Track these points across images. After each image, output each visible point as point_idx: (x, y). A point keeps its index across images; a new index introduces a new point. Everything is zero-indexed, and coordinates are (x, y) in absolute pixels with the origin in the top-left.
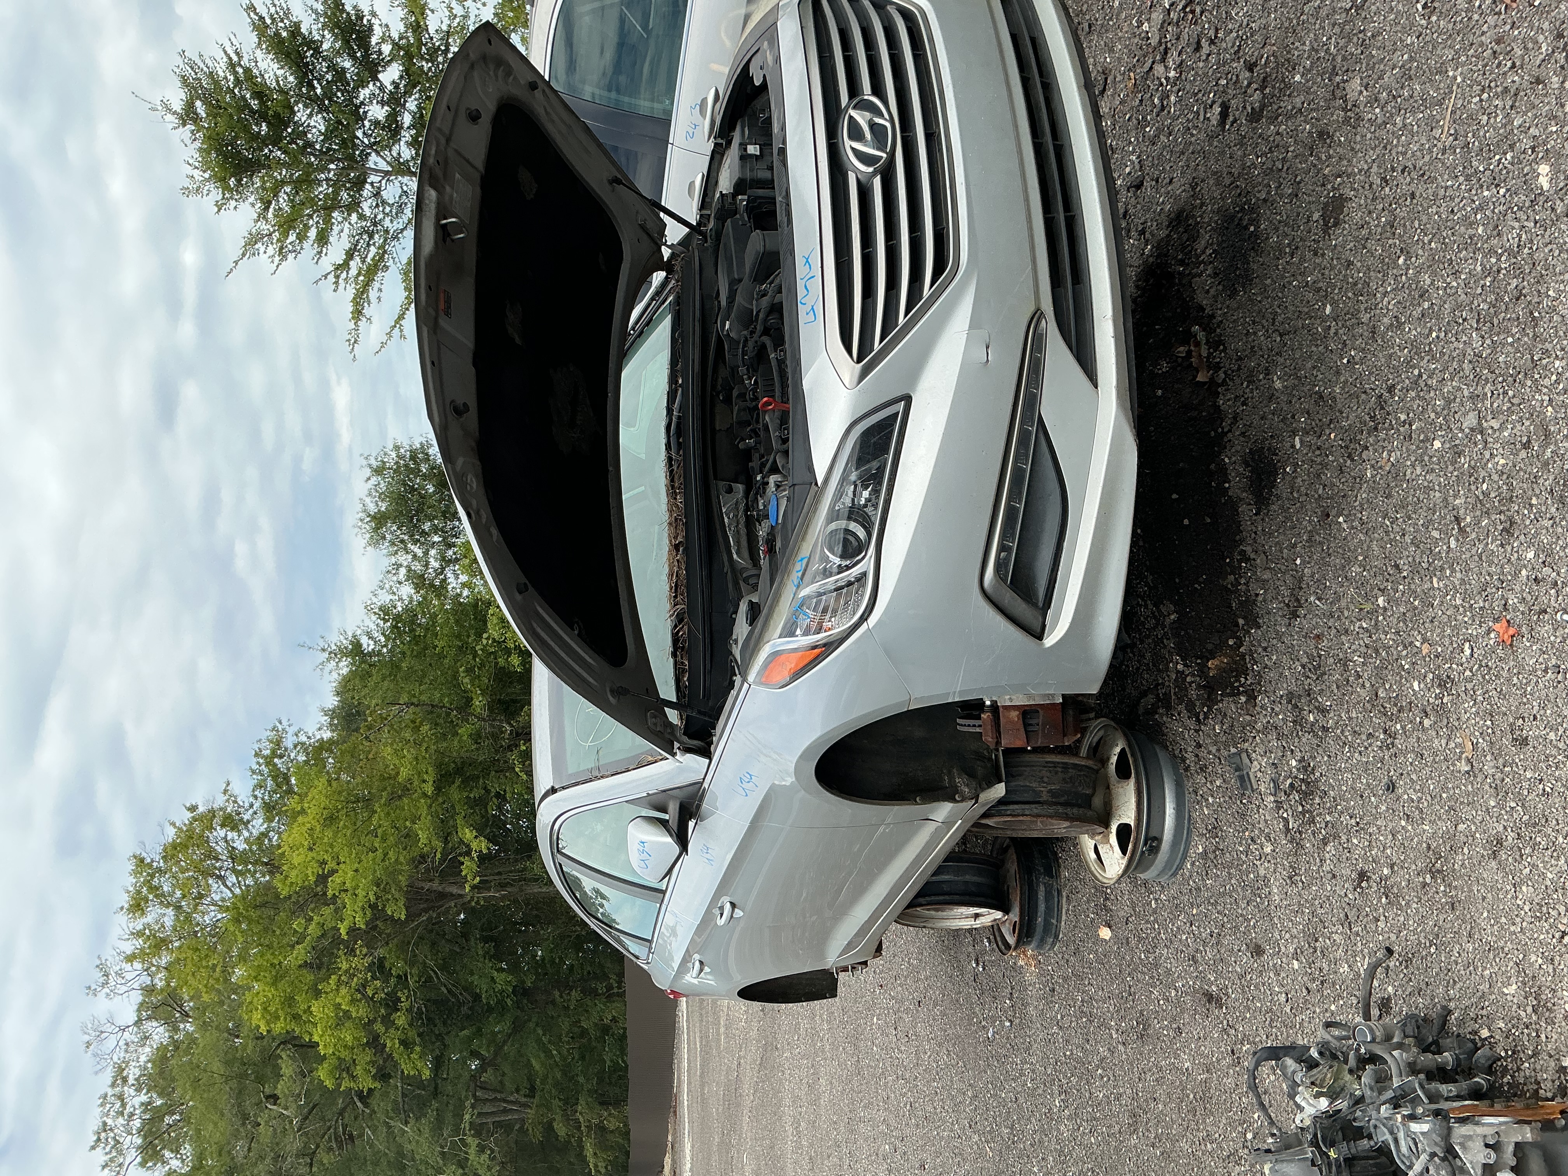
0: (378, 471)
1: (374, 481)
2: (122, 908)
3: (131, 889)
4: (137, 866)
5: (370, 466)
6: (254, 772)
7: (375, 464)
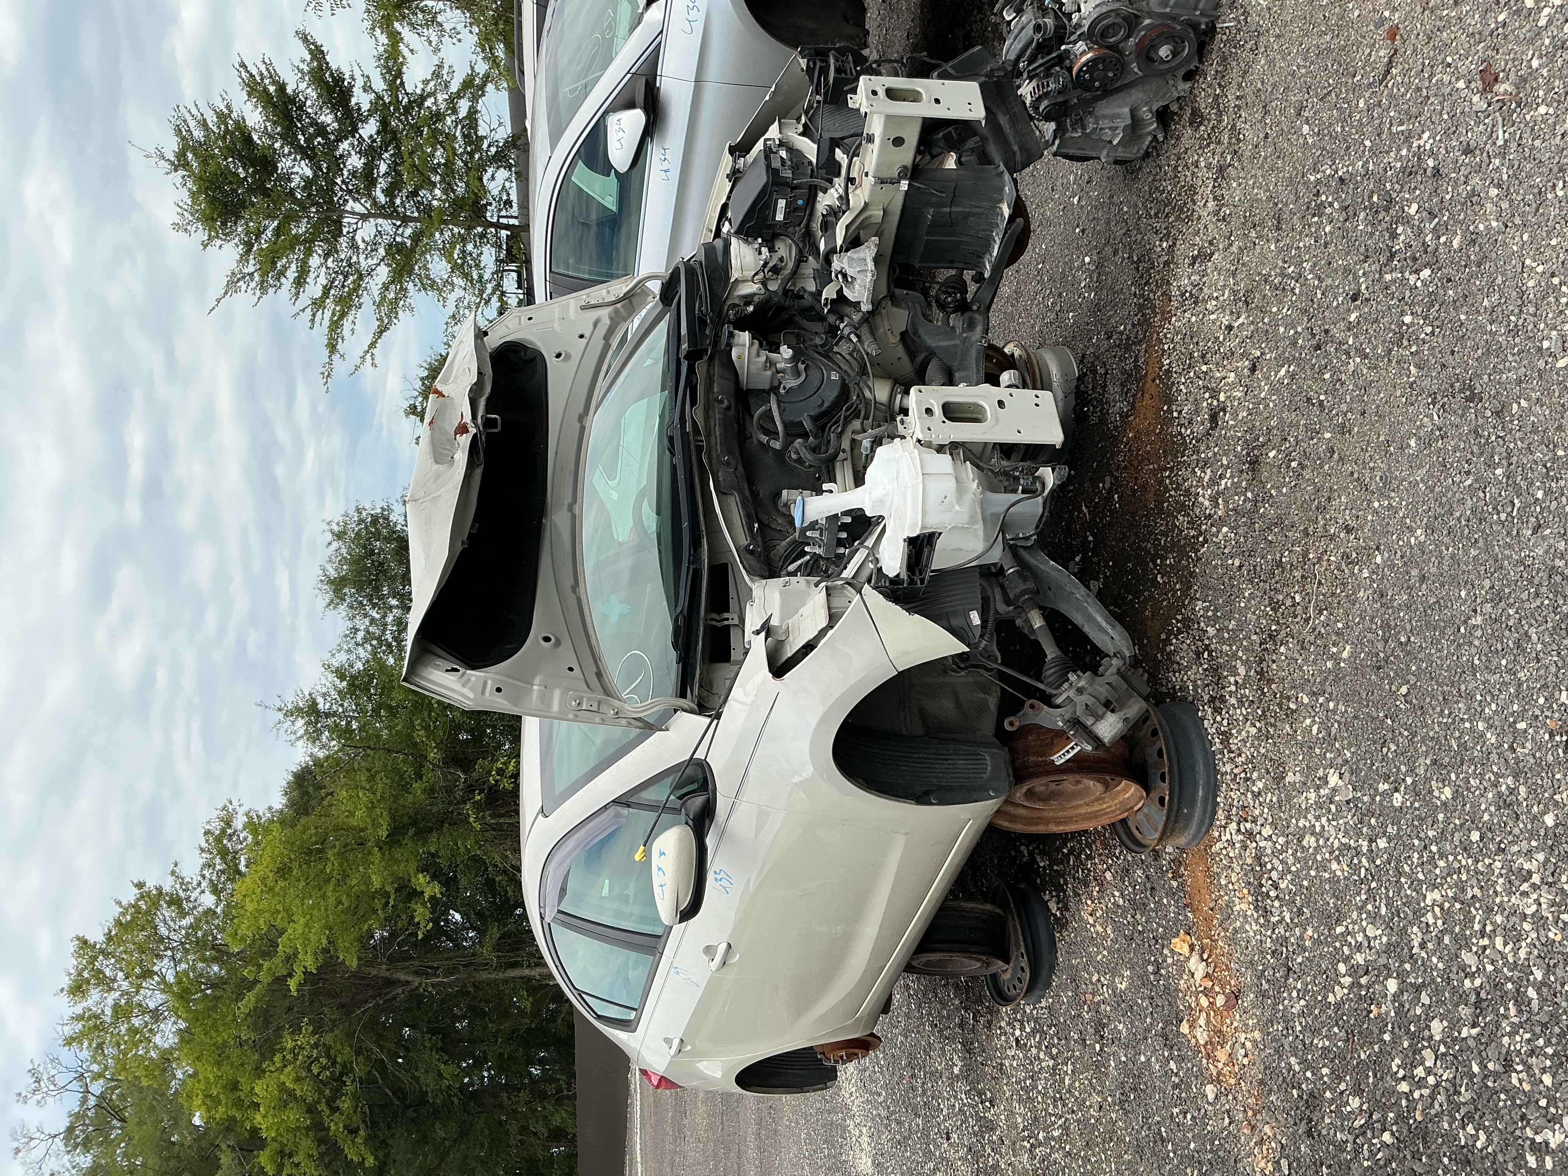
0: (340, 536)
1: (335, 545)
2: (62, 990)
3: (72, 971)
4: (81, 948)
6: (203, 850)
7: (336, 529)
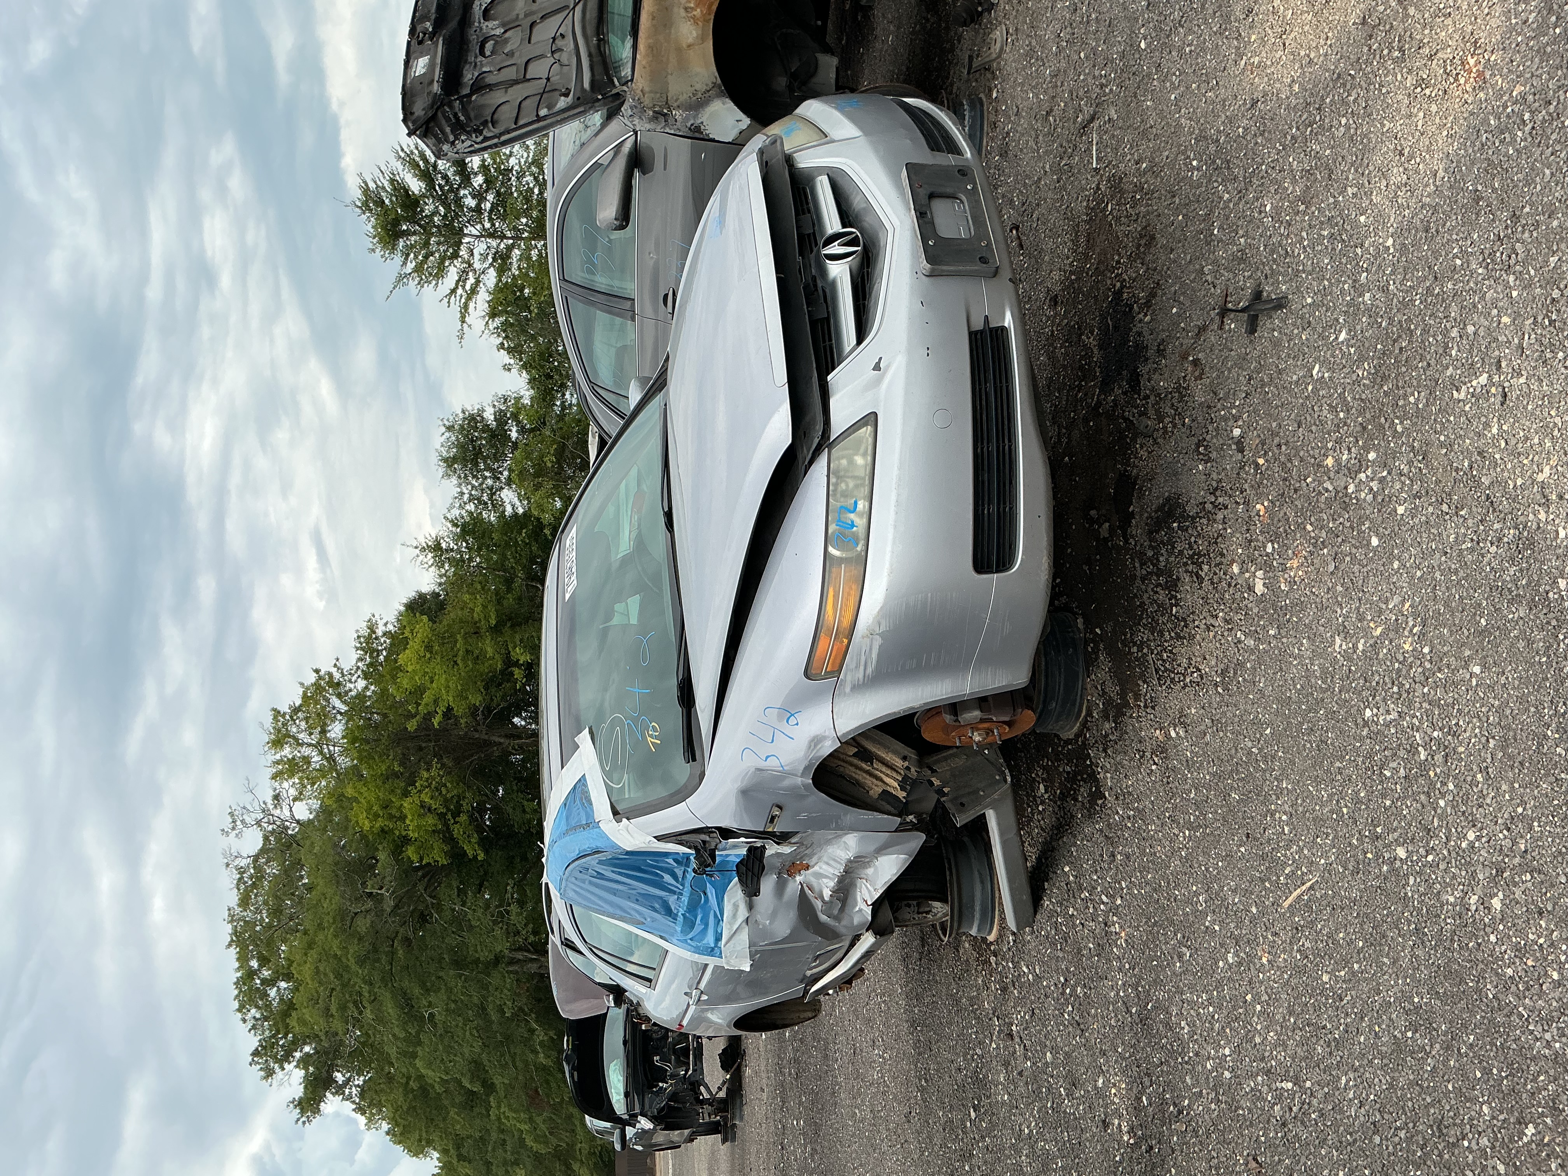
5: (444, 425)
